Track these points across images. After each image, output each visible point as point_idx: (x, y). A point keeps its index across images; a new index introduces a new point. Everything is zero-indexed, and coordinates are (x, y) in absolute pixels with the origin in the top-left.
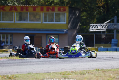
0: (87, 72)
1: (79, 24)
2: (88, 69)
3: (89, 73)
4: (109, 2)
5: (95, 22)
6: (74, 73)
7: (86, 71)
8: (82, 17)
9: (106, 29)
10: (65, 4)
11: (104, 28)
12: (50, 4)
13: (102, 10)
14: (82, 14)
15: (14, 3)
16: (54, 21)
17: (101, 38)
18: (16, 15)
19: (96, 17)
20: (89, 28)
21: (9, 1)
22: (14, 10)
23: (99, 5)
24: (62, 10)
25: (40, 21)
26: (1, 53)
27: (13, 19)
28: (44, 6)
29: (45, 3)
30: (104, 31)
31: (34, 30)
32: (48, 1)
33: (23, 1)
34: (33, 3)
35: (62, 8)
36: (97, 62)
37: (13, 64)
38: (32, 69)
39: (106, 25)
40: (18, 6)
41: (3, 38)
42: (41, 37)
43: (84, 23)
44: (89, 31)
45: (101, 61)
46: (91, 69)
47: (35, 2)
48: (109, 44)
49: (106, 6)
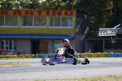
0: (99, 79)
1: (87, 29)
2: (99, 76)
3: (100, 80)
4: (119, 5)
5: (104, 26)
6: (85, 79)
7: (97, 78)
8: (90, 21)
9: (116, 34)
10: (72, 8)
11: (113, 33)
12: (56, 8)
13: (112, 13)
14: (90, 18)
15: (18, 7)
16: (61, 25)
17: (110, 43)
18: (21, 19)
19: (105, 21)
20: (98, 33)
21: (13, 5)
22: (18, 15)
23: (108, 8)
24: (70, 14)
25: (46, 26)
26: (5, 59)
27: (17, 24)
28: (50, 10)
29: (51, 6)
30: (114, 36)
31: (40, 35)
32: (54, 5)
33: (28, 4)
34: (38, 7)
35: (69, 11)
36: (108, 68)
37: (18, 71)
38: (40, 76)
39: (116, 30)
40: (22, 10)
41: (6, 44)
42: (47, 43)
43: (93, 28)
44: (98, 36)
45: (113, 67)
46: (103, 76)
47: (40, 5)
48: (119, 50)
49: (116, 10)
